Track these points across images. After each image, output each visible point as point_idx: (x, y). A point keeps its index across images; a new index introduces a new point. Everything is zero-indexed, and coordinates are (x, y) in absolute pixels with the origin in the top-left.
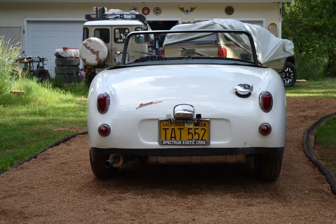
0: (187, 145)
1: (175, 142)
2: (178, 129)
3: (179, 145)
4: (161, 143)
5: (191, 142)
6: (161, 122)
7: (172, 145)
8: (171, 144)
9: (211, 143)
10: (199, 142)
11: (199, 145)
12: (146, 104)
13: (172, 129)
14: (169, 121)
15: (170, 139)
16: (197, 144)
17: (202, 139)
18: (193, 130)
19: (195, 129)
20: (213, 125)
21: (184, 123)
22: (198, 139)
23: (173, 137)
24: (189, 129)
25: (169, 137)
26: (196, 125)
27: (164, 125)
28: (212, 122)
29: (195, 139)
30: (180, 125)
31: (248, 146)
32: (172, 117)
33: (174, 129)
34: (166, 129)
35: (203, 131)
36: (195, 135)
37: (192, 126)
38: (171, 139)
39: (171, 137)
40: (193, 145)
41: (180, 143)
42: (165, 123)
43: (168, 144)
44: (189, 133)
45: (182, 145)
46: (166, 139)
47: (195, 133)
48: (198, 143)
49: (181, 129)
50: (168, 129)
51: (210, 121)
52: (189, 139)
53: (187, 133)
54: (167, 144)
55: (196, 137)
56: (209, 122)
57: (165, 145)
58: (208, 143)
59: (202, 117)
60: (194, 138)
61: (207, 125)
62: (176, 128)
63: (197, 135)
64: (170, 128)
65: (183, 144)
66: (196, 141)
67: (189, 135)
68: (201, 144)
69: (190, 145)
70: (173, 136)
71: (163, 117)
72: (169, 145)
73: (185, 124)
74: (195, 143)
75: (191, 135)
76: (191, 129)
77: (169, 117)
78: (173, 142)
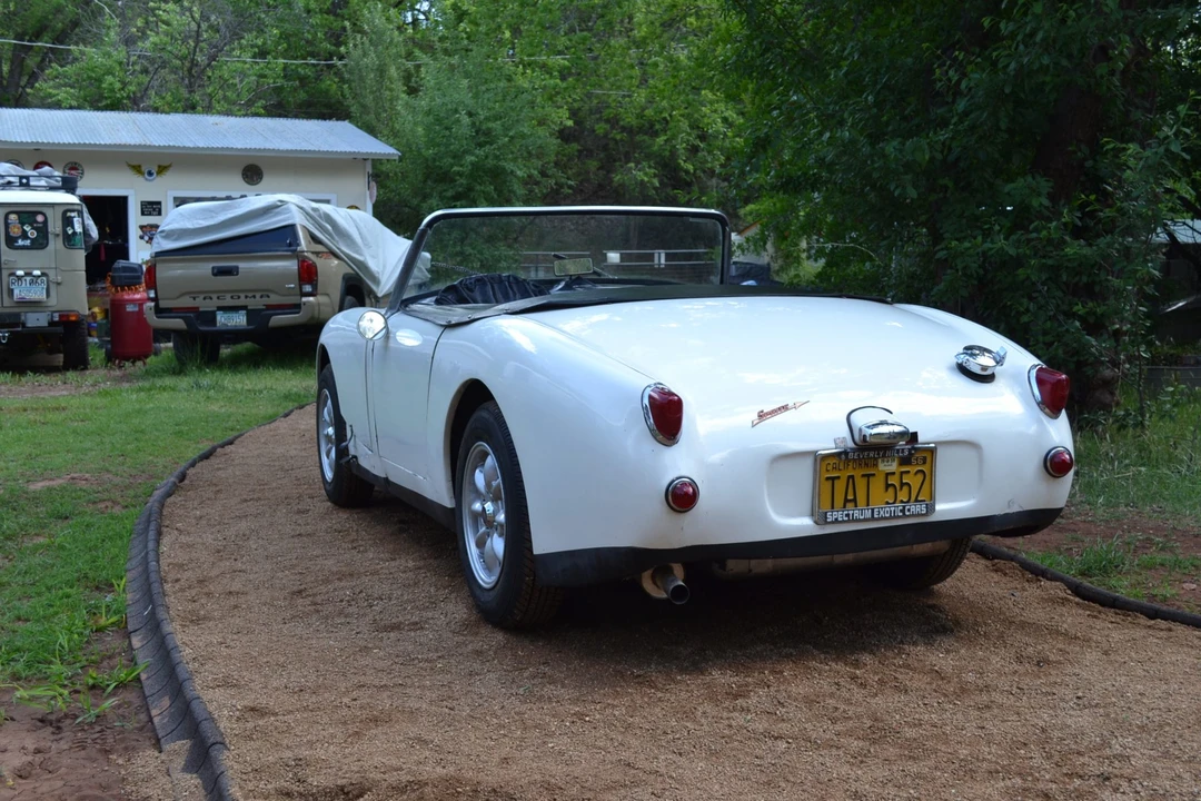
0: (886, 518)
1: (857, 514)
2: (863, 476)
3: (865, 520)
4: (821, 519)
5: (892, 509)
6: (821, 460)
7: (849, 521)
8: (846, 519)
9: (939, 507)
10: (913, 509)
11: (913, 516)
12: (774, 412)
13: (849, 477)
14: (843, 456)
15: (842, 506)
16: (907, 513)
17: (916, 501)
18: (897, 476)
19: (902, 473)
20: (943, 460)
21: (876, 459)
22: (908, 502)
23: (850, 501)
24: (887, 474)
25: (839, 501)
26: (905, 461)
27: (830, 468)
28: (940, 453)
29: (902, 502)
30: (867, 465)
31: (1015, 509)
32: (851, 444)
33: (852, 477)
34: (833, 479)
35: (920, 477)
36: (901, 489)
37: (893, 467)
38: (845, 507)
39: (846, 501)
40: (899, 517)
41: (868, 514)
42: (832, 461)
43: (840, 519)
44: (888, 486)
45: (873, 519)
46: (833, 508)
47: (902, 484)
48: (909, 510)
49: (868, 476)
50: (838, 478)
51: (935, 448)
52: (887, 503)
53: (882, 486)
54: (836, 521)
55: (903, 496)
56: (932, 451)
57: (832, 522)
58: (931, 509)
59: (920, 439)
60: (899, 498)
61: (928, 460)
62: (858, 473)
63: (905, 488)
64: (844, 475)
65: (876, 516)
66: (904, 507)
67: (887, 490)
68: (915, 513)
69: (890, 518)
70: (850, 497)
71: (827, 445)
72: (843, 521)
73: (880, 460)
74: (903, 511)
75: (891, 490)
76: (894, 473)
77: (842, 445)
78: (851, 512)
